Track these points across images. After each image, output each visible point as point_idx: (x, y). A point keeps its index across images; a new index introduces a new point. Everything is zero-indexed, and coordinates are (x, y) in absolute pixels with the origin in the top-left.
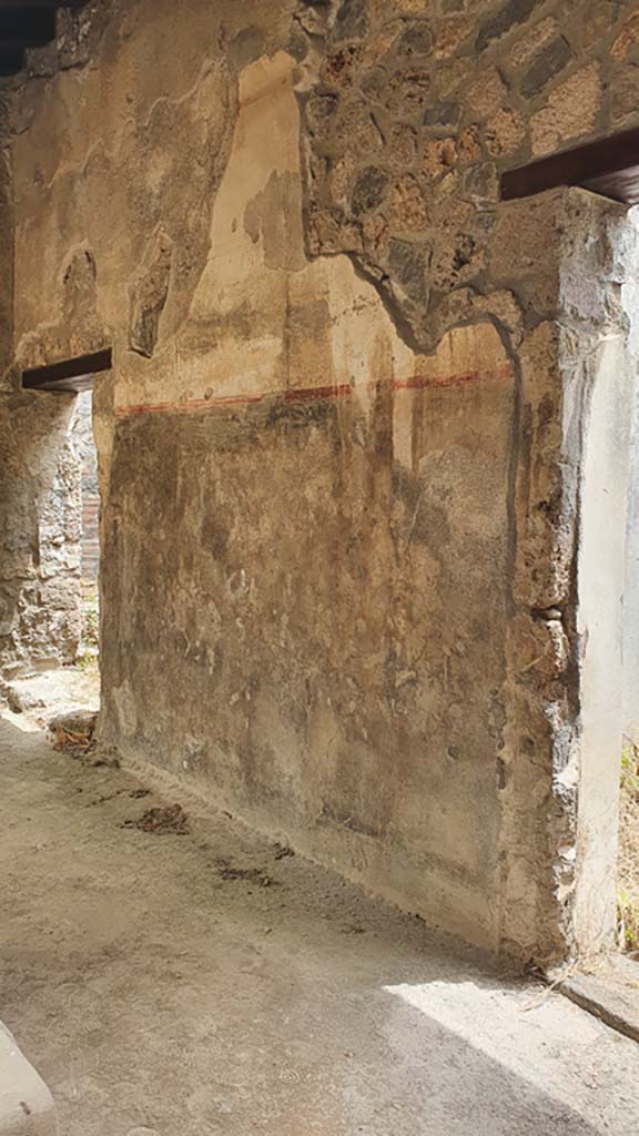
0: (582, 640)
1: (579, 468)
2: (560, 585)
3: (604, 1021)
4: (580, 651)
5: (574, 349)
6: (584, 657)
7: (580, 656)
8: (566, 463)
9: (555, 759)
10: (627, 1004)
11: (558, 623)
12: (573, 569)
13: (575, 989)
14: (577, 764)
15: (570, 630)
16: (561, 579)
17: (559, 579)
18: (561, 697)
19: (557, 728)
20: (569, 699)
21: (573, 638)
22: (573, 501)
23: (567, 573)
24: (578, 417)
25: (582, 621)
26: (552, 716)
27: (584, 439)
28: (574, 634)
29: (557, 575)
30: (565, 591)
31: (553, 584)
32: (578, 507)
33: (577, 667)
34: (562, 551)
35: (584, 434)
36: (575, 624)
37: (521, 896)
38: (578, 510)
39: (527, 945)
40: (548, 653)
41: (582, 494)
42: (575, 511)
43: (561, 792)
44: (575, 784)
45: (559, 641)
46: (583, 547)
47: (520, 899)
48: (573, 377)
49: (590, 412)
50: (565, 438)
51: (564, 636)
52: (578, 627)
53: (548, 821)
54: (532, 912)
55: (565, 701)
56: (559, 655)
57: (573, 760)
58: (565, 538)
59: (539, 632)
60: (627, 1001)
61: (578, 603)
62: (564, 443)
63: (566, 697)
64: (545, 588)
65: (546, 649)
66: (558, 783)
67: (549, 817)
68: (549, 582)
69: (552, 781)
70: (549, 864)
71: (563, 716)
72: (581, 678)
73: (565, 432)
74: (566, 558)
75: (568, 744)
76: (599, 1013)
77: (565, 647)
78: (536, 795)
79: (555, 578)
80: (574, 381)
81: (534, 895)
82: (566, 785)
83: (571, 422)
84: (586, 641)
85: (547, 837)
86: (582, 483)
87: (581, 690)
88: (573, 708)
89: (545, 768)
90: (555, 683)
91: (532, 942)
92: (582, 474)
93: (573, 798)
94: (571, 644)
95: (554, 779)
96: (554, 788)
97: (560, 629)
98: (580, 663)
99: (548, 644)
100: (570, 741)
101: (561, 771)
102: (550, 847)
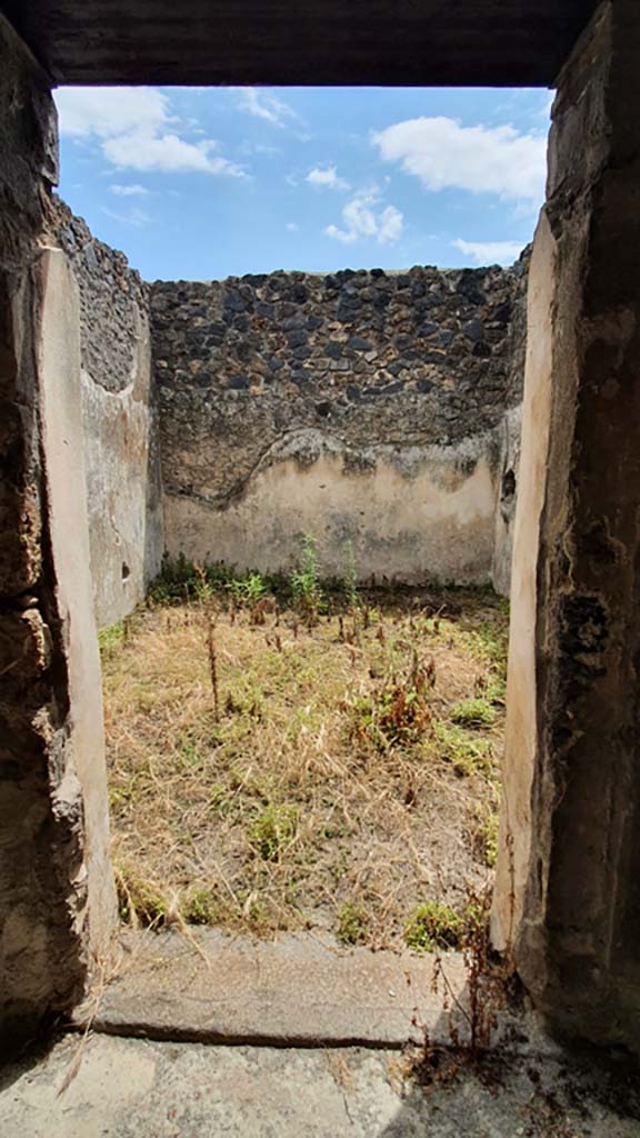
0: (65, 624)
1: (38, 412)
2: (33, 565)
3: (152, 1039)
4: (65, 638)
5: (15, 248)
6: (69, 643)
7: (65, 645)
8: (23, 404)
9: (51, 775)
10: (169, 1002)
11: (36, 611)
12: (45, 541)
13: (111, 1021)
14: (75, 769)
15: (50, 618)
16: (35, 556)
17: (32, 557)
18: (48, 699)
19: (49, 738)
20: (57, 698)
21: (55, 626)
22: (36, 455)
23: (38, 547)
24: (30, 346)
25: (62, 602)
26: (41, 727)
27: (40, 374)
28: (56, 620)
29: (29, 551)
30: (39, 570)
31: (25, 565)
32: (43, 463)
33: (64, 659)
34: (31, 520)
35: (39, 368)
36: (56, 608)
37: (25, 945)
38: (43, 467)
39: (40, 997)
40: (29, 651)
41: (46, 445)
42: (40, 467)
43: (66, 813)
44: (79, 796)
45: (40, 633)
46: (54, 512)
47: (25, 948)
48: (19, 286)
49: (42, 339)
50: (19, 369)
51: (45, 625)
52: (60, 611)
53: (53, 852)
54: (41, 958)
55: (54, 702)
56: (42, 650)
57: (70, 766)
58: (32, 503)
59: (13, 627)
60: (168, 998)
61: (55, 582)
62: (18, 375)
63: (53, 697)
64: (16, 571)
65: (26, 648)
66: (59, 802)
67: (54, 847)
68: (20, 562)
69: (50, 803)
70: (60, 900)
71: (53, 722)
72: (69, 671)
73: (19, 360)
74: (36, 528)
75: (63, 750)
76: (143, 1032)
77: (46, 638)
78: (29, 823)
79: (27, 556)
80: (22, 292)
81: (44, 938)
82: (68, 800)
83: (23, 347)
84: (69, 625)
85: (54, 870)
86: (44, 431)
87: (70, 683)
88: (62, 706)
89: (39, 790)
90: (38, 684)
91: (48, 991)
92: (42, 420)
93: (80, 813)
94: (53, 634)
95: (52, 799)
96: (54, 810)
97: (40, 619)
98: (67, 653)
99: (27, 641)
100: (63, 746)
101: (59, 785)
102: (60, 879)
